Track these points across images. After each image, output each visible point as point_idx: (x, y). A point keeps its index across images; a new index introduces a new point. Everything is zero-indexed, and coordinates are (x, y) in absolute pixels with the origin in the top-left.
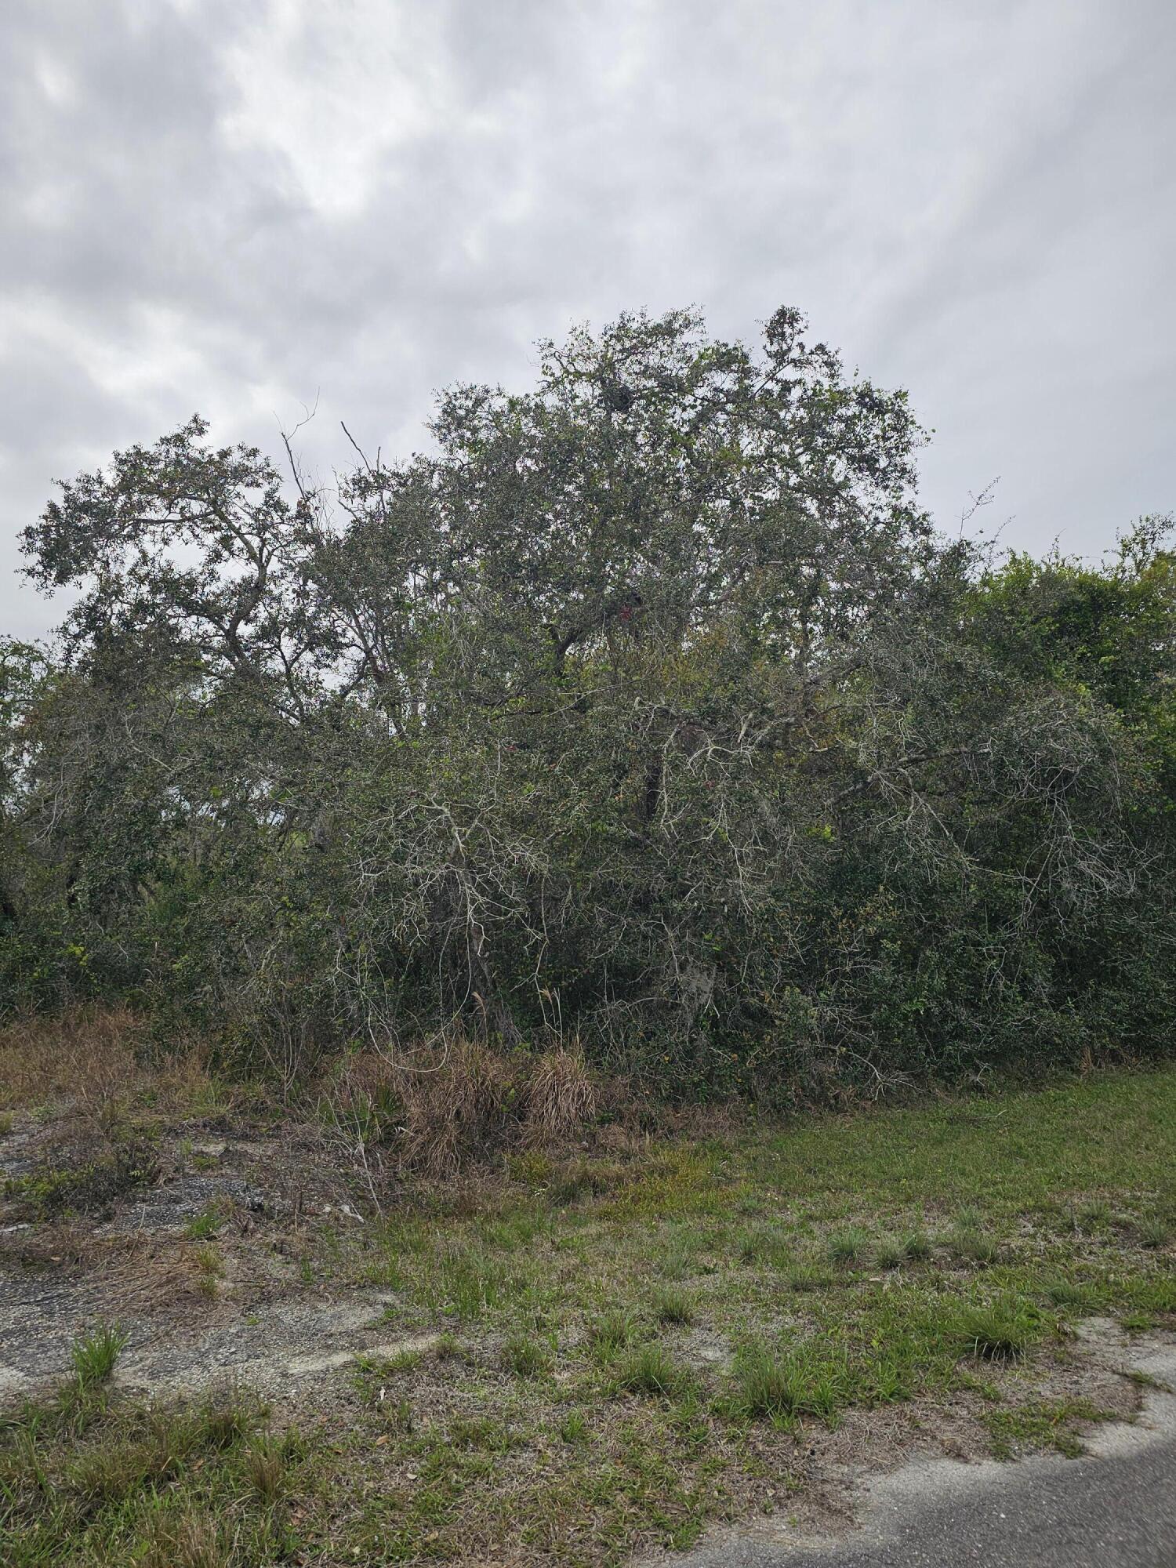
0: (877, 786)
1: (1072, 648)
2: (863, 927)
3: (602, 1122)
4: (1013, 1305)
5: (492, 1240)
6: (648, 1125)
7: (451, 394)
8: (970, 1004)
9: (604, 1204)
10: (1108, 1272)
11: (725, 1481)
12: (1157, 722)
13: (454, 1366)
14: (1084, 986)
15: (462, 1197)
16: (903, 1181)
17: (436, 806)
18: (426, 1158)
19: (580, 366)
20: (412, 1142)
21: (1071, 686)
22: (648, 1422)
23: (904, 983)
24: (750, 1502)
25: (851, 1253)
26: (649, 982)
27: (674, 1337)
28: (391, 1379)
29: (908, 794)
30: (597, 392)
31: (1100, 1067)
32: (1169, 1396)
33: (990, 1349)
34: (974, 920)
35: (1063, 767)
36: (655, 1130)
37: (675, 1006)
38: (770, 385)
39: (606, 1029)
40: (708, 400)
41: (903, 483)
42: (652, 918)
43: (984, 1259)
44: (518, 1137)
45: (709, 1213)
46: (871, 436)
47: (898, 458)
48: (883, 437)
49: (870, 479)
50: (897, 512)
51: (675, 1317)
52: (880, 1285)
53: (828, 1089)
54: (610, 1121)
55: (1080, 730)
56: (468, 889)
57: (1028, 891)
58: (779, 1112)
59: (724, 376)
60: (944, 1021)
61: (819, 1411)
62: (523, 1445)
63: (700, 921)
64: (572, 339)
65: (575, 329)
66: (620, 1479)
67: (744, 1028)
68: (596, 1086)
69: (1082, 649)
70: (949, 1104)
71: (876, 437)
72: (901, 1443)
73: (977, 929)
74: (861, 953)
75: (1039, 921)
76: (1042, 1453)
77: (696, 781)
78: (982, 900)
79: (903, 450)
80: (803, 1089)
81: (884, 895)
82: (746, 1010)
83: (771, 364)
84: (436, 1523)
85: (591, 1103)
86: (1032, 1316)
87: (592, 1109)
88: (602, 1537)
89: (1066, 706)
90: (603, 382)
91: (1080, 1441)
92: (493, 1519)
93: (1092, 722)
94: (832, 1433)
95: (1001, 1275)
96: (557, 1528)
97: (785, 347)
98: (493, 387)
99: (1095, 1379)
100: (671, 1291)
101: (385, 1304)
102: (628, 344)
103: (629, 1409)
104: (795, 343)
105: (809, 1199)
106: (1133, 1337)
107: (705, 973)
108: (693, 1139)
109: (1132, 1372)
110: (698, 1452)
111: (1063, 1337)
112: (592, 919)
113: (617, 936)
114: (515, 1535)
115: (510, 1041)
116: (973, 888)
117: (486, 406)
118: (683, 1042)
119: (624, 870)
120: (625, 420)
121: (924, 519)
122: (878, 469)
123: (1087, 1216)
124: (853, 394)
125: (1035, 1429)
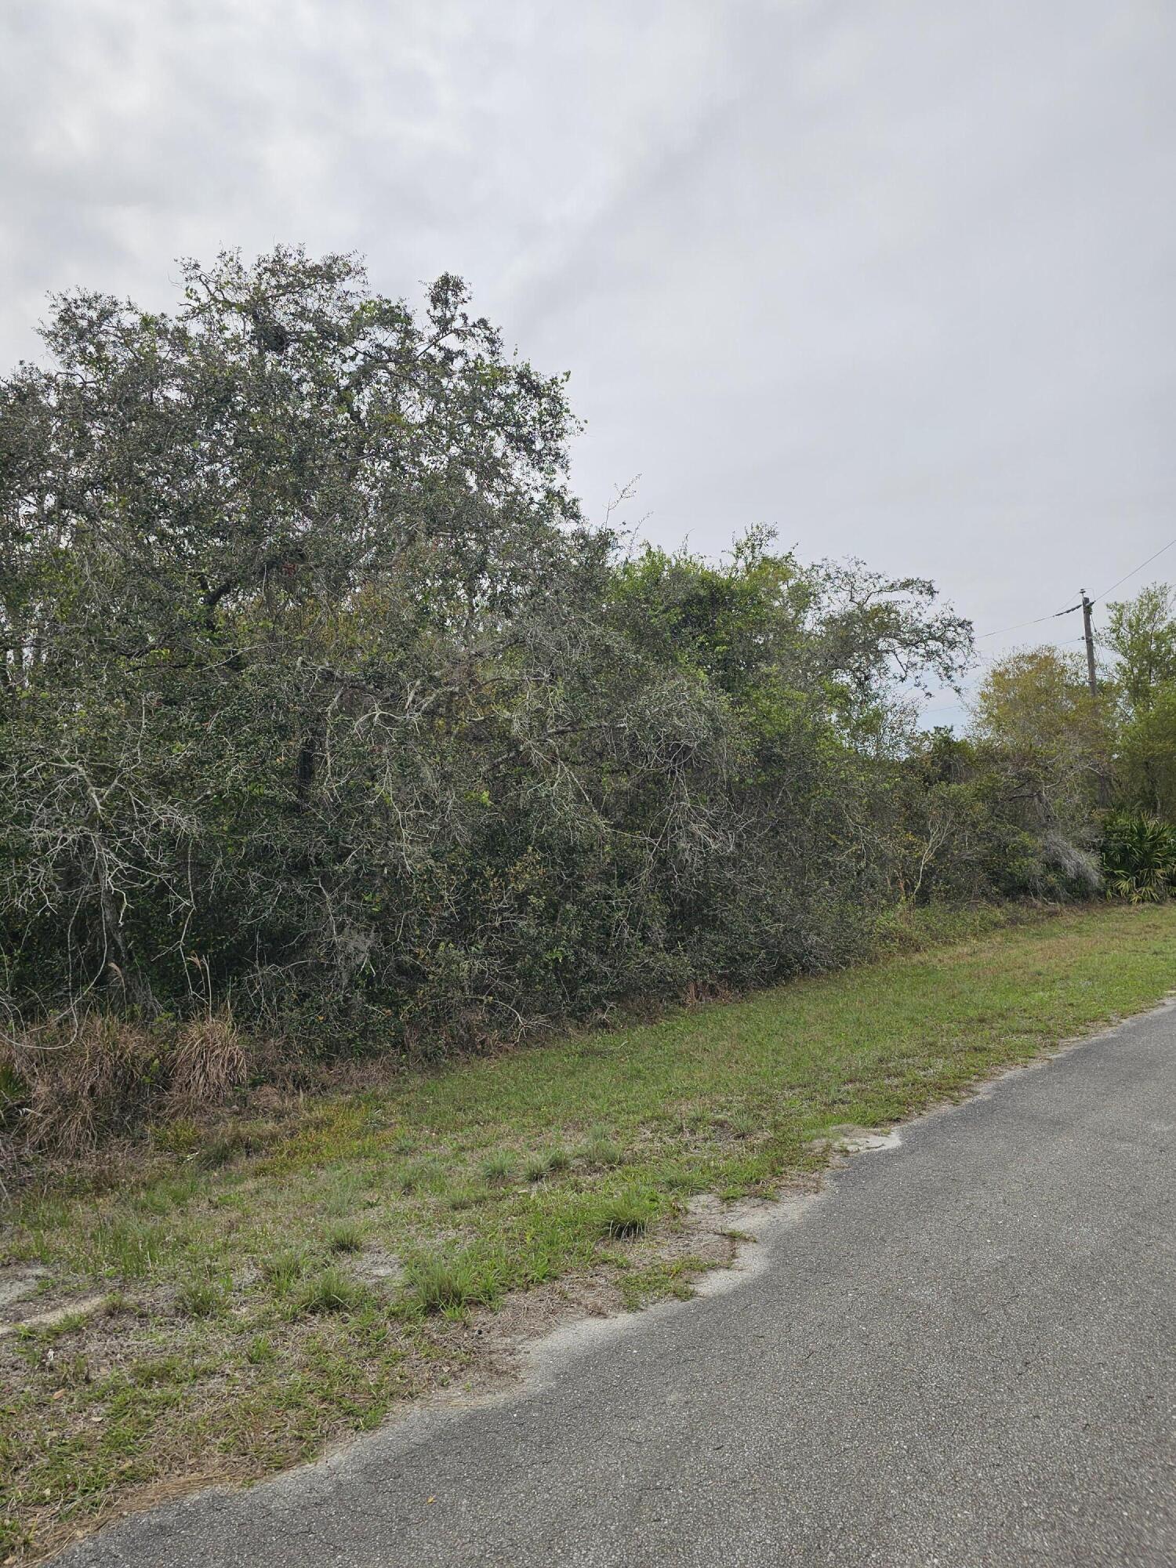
0: (528, 755)
1: (694, 638)
2: (512, 885)
3: (254, 1085)
4: (638, 1194)
5: (144, 1207)
6: (301, 1083)
7: (70, 300)
8: (602, 953)
9: (257, 1161)
10: (709, 1160)
11: (405, 1368)
12: (756, 706)
13: (125, 1320)
14: (691, 932)
15: (102, 1172)
16: (544, 1109)
17: (68, 765)
18: (56, 1139)
19: (230, 295)
20: (39, 1123)
21: (693, 671)
22: (330, 1335)
23: (546, 935)
24: (429, 1380)
25: (502, 1172)
26: (304, 944)
27: (346, 1261)
28: (58, 1341)
29: (554, 762)
30: (250, 327)
31: (701, 1000)
32: (755, 1245)
33: (621, 1229)
34: (606, 877)
35: (684, 742)
36: (308, 1088)
37: (332, 967)
38: (433, 351)
39: (258, 993)
40: (370, 356)
41: (556, 467)
42: (309, 882)
43: (613, 1162)
44: (161, 1108)
45: (366, 1157)
46: (528, 418)
47: (552, 443)
48: (539, 420)
49: (526, 460)
50: (550, 494)
51: (345, 1246)
52: (527, 1195)
53: (476, 1035)
54: (261, 1083)
55: (699, 710)
56: (104, 854)
57: (651, 850)
58: (431, 1061)
59: (386, 334)
60: (578, 967)
61: (483, 1299)
62: (210, 1373)
63: (359, 884)
64: (220, 264)
65: (224, 254)
66: (309, 1384)
67: (398, 985)
68: (247, 1050)
69: (701, 639)
70: (580, 1040)
71: (534, 419)
72: (553, 1312)
73: (609, 884)
74: (509, 909)
75: (658, 876)
76: (663, 1301)
77: (362, 745)
78: (614, 859)
79: (557, 436)
80: (453, 1038)
81: (532, 855)
82: (400, 969)
83: (434, 330)
84: (130, 1454)
85: (242, 1067)
86: (653, 1200)
87: (244, 1073)
88: (296, 1432)
89: (689, 689)
90: (255, 317)
91: (691, 1287)
92: (187, 1439)
93: (707, 703)
94: (496, 1314)
95: (627, 1173)
96: (252, 1434)
97: (448, 315)
98: (122, 299)
99: (701, 1241)
100: (337, 1226)
101: (37, 1277)
102: (283, 281)
103: (310, 1326)
104: (458, 312)
105: (460, 1134)
106: (729, 1206)
107: (362, 934)
108: (347, 1093)
109: (729, 1231)
110: (380, 1349)
111: (677, 1212)
112: (245, 884)
113: (271, 900)
114: (211, 1448)
115: (149, 1014)
116: (607, 848)
117: (114, 321)
118: (338, 1001)
119: (282, 834)
120: (279, 363)
121: (574, 503)
122: (534, 451)
123: (693, 1119)
124: (513, 374)
125: (658, 1284)
